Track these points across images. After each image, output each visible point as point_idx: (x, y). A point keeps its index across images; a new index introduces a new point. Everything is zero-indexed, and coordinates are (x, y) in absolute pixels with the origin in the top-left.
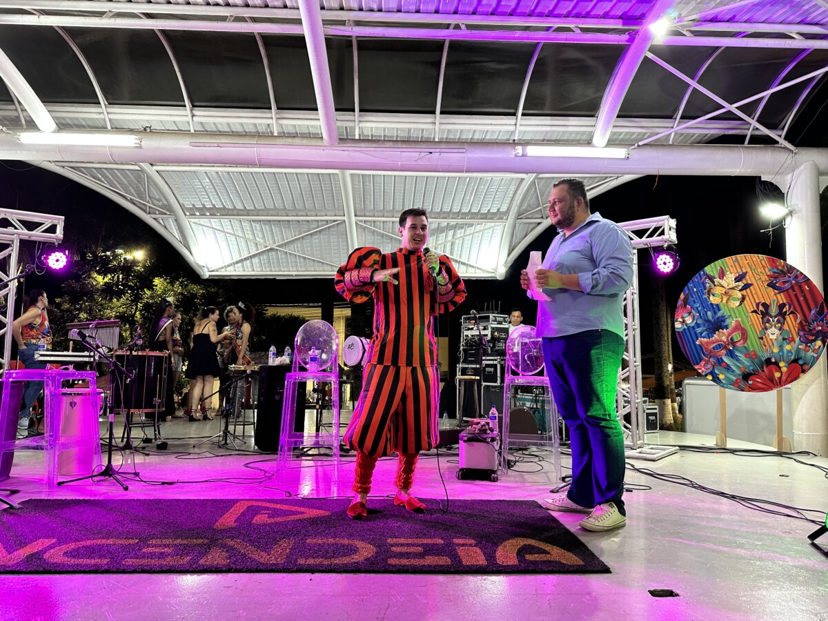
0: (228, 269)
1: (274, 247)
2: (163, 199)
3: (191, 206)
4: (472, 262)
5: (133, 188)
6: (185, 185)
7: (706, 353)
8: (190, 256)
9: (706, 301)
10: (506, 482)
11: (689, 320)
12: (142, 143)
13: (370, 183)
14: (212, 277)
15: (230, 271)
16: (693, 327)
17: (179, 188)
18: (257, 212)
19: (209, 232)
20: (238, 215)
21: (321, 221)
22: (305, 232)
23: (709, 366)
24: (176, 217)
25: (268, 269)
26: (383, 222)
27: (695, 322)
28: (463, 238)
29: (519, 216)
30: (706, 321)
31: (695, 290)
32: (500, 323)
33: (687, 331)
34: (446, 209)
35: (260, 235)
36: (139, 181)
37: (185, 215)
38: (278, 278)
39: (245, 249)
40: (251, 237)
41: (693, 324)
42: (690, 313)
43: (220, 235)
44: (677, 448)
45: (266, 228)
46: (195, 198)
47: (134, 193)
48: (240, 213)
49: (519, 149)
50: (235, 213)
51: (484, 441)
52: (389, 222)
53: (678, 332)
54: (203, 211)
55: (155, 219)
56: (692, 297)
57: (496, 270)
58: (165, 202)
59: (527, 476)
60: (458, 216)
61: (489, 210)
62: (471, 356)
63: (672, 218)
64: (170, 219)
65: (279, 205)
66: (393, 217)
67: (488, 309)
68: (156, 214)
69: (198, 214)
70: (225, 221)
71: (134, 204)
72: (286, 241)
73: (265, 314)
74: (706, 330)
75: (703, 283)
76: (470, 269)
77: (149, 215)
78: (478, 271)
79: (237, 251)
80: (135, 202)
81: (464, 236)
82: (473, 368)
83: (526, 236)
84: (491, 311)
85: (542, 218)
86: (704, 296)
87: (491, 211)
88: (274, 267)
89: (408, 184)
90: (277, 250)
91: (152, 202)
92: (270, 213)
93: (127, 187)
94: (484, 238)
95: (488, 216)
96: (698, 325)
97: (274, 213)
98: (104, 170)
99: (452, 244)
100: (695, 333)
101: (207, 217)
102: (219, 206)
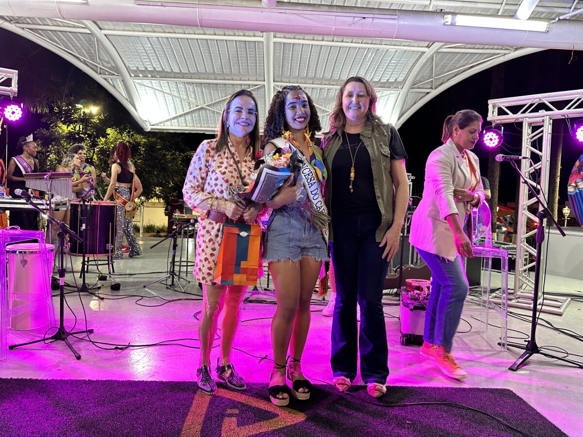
0: (166, 124)
1: (204, 106)
2: (111, 61)
3: (135, 69)
5: (85, 50)
6: (129, 49)
8: (135, 112)
13: (289, 51)
14: (152, 131)
15: (168, 126)
17: (125, 52)
18: (190, 75)
19: (150, 92)
20: (175, 78)
21: (244, 85)
24: (122, 76)
33: (579, 195)
35: (193, 96)
36: (89, 44)
37: (131, 76)
39: (180, 107)
40: (185, 97)
43: (159, 95)
45: (198, 90)
46: (139, 61)
47: (87, 55)
48: (177, 75)
49: (449, 18)
50: (172, 75)
53: (571, 195)
54: (145, 74)
55: (105, 79)
58: (114, 65)
61: (388, 80)
65: (209, 70)
66: (305, 83)
68: (106, 74)
69: (141, 75)
70: (164, 83)
71: (87, 65)
72: (214, 102)
77: (100, 75)
79: (173, 109)
80: (88, 63)
83: (415, 104)
88: (204, 124)
89: (323, 53)
90: (207, 109)
92: (202, 76)
94: (380, 104)
95: (387, 85)
97: (205, 76)
98: (59, 33)
101: (149, 78)
102: (159, 69)
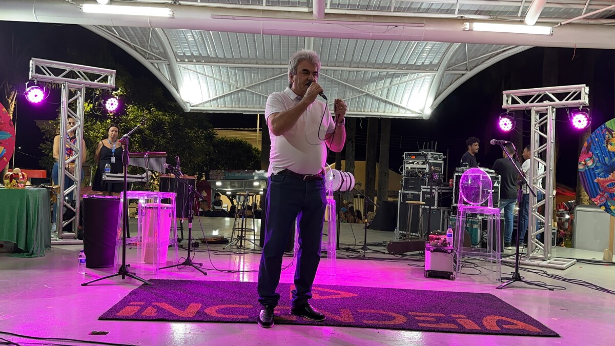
0: (205, 105)
1: (244, 88)
2: (161, 48)
3: (182, 54)
4: (403, 105)
5: (138, 38)
6: (180, 38)
7: (601, 189)
8: (178, 94)
9: (605, 149)
10: (461, 280)
11: (590, 163)
12: (174, 15)
14: (191, 111)
15: (207, 107)
16: (593, 169)
17: (176, 40)
18: (234, 60)
19: (193, 76)
20: (218, 63)
21: (284, 68)
22: (269, 77)
23: (603, 199)
24: (169, 62)
25: (237, 106)
26: (334, 71)
27: (595, 165)
28: (398, 84)
29: (448, 68)
30: (603, 164)
31: (597, 140)
32: (436, 159)
33: (588, 171)
34: (388, 61)
35: (234, 79)
36: (144, 34)
37: (177, 61)
38: (244, 113)
39: (220, 90)
40: (226, 80)
41: (593, 167)
42: (591, 158)
43: (202, 78)
44: (575, 260)
45: (239, 73)
46: (187, 48)
47: (138, 42)
48: (220, 60)
49: (467, 25)
50: (216, 60)
51: (446, 252)
52: (339, 70)
53: (581, 172)
54: (191, 59)
55: (152, 63)
56: (594, 145)
57: (423, 110)
58: (162, 51)
59: (473, 277)
60: (396, 67)
61: (423, 63)
62: (412, 184)
63: (587, 86)
64: (164, 65)
65: (252, 55)
66: (343, 66)
67: (426, 148)
68: (153, 59)
69: (187, 60)
70: (207, 69)
71: (137, 51)
72: (253, 84)
73: (215, 137)
74: (603, 171)
75: (603, 135)
76: (402, 111)
77: (147, 60)
78: (408, 112)
79: (214, 91)
80: (137, 49)
81: (399, 83)
82: (412, 194)
83: (451, 84)
84: (429, 150)
85: (466, 70)
86: (603, 145)
87: (425, 64)
88: (242, 104)
90: (246, 90)
91: (151, 50)
92: (244, 61)
93: (134, 38)
94: (416, 85)
95: (422, 68)
96: (597, 167)
97: (247, 61)
99: (389, 90)
100: (594, 173)
101: (193, 63)
102: (204, 54)
